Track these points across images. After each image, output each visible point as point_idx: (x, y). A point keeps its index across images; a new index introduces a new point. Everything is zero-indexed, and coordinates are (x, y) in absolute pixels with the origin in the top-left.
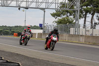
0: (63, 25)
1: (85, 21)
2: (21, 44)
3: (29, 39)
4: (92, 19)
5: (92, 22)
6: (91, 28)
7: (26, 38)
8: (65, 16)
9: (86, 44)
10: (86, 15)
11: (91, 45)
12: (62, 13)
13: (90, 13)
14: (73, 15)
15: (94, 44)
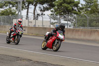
0: (5, 16)
1: (28, 12)
2: (9, 42)
3: (21, 36)
4: (34, 11)
5: (34, 13)
6: (34, 19)
7: (18, 35)
8: (8, 7)
9: (29, 35)
10: (28, 6)
11: (34, 36)
12: (4, 5)
13: (32, 4)
14: (16, 6)
15: (37, 35)
